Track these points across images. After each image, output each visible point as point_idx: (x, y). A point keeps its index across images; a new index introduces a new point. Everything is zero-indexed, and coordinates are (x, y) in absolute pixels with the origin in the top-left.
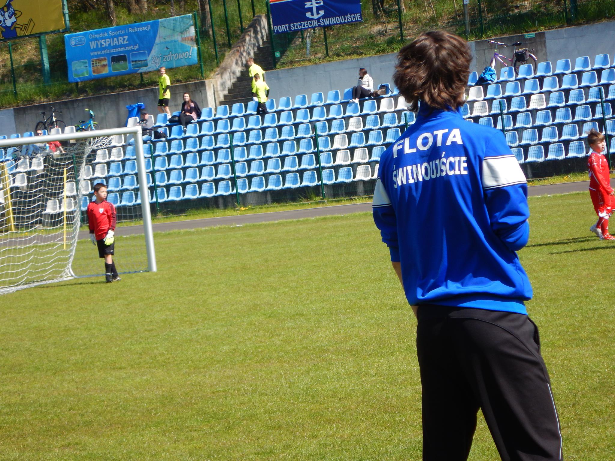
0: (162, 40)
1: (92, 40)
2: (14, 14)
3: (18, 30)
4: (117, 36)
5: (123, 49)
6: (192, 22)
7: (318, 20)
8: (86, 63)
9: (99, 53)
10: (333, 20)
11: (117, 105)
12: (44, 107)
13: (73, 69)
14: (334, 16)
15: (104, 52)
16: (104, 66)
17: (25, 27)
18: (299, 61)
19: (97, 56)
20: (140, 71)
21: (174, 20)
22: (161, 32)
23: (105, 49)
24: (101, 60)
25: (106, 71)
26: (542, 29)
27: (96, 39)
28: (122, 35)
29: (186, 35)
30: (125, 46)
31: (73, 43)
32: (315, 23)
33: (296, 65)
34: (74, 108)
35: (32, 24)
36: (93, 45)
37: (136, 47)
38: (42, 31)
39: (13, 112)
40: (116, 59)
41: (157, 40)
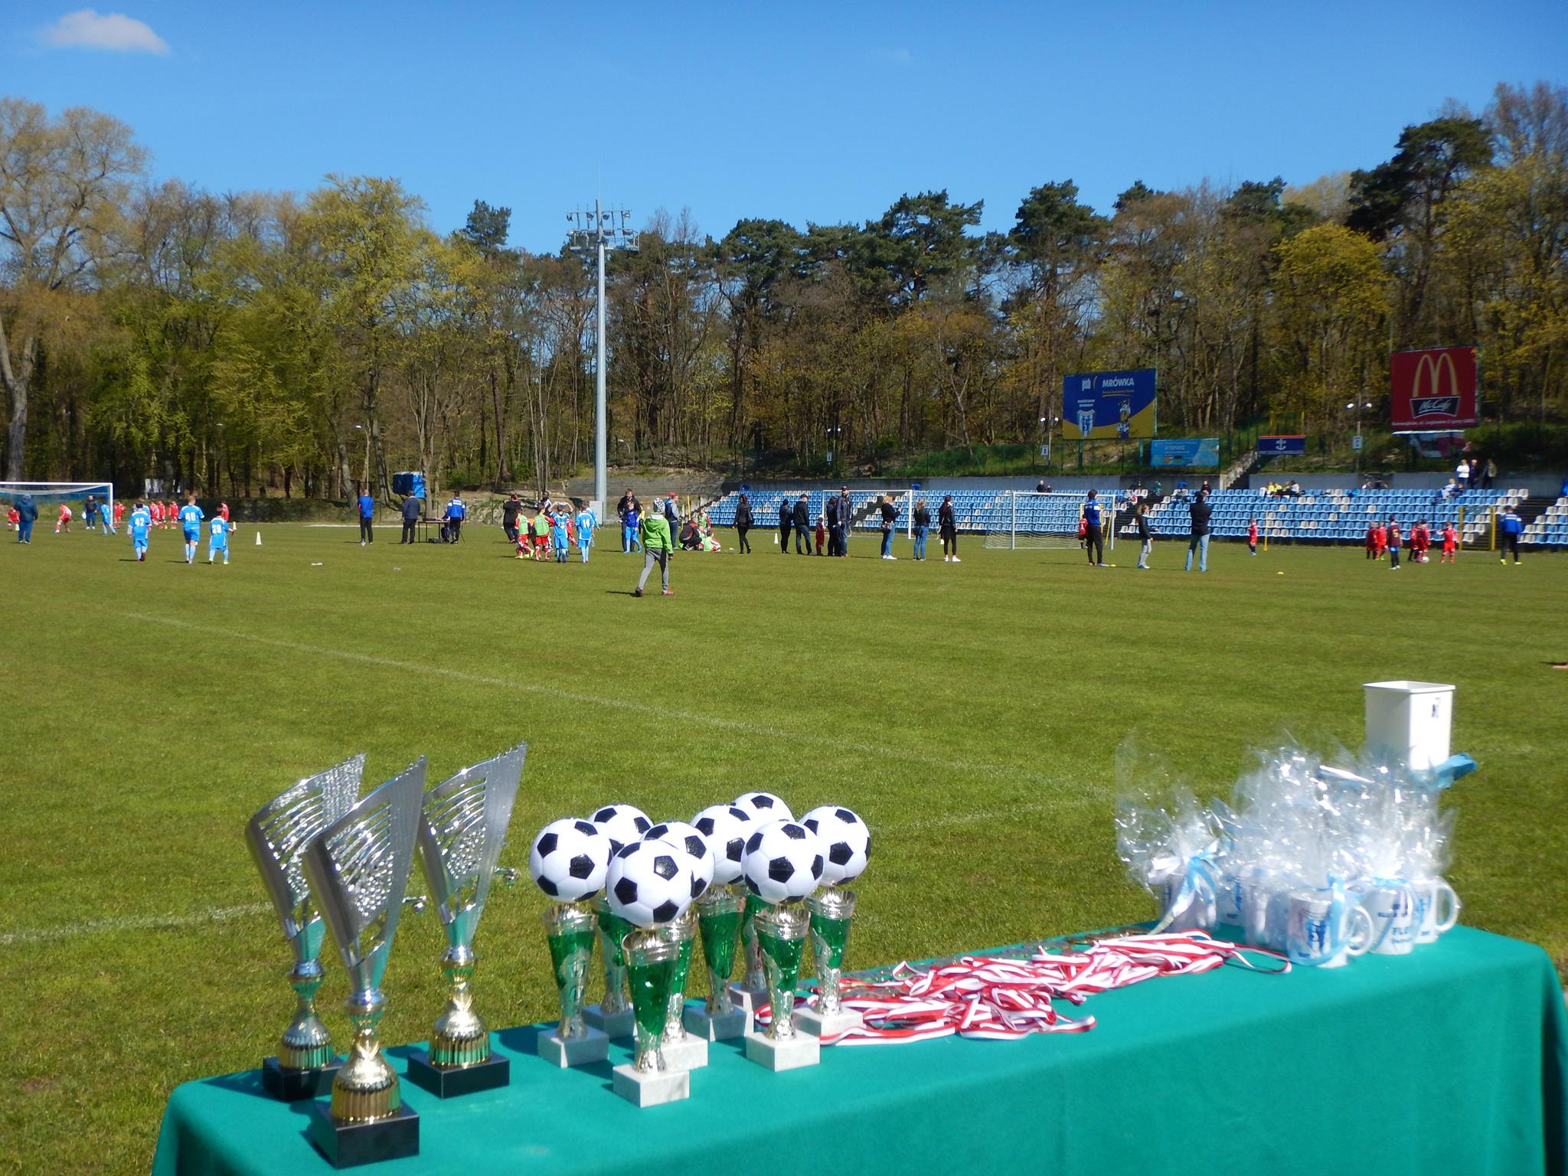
0: (1202, 450)
1: (1166, 445)
2: (1128, 425)
3: (1129, 434)
4: (1179, 445)
5: (1181, 452)
6: (1217, 443)
7: (1282, 451)
8: (1161, 457)
9: (1169, 453)
10: (1291, 452)
13: (1153, 459)
15: (1171, 453)
16: (1170, 460)
17: (1133, 433)
18: (1269, 471)
19: (1167, 454)
20: (1189, 465)
21: (1209, 440)
22: (1202, 447)
23: (1172, 451)
24: (1168, 457)
25: (1171, 463)
26: (1393, 472)
27: (1168, 445)
28: (1182, 445)
29: (1213, 449)
31: (1156, 445)
32: (1280, 452)
35: (1137, 432)
36: (1166, 448)
37: (1188, 452)
38: (1142, 436)
40: (1178, 457)
41: (1199, 450)
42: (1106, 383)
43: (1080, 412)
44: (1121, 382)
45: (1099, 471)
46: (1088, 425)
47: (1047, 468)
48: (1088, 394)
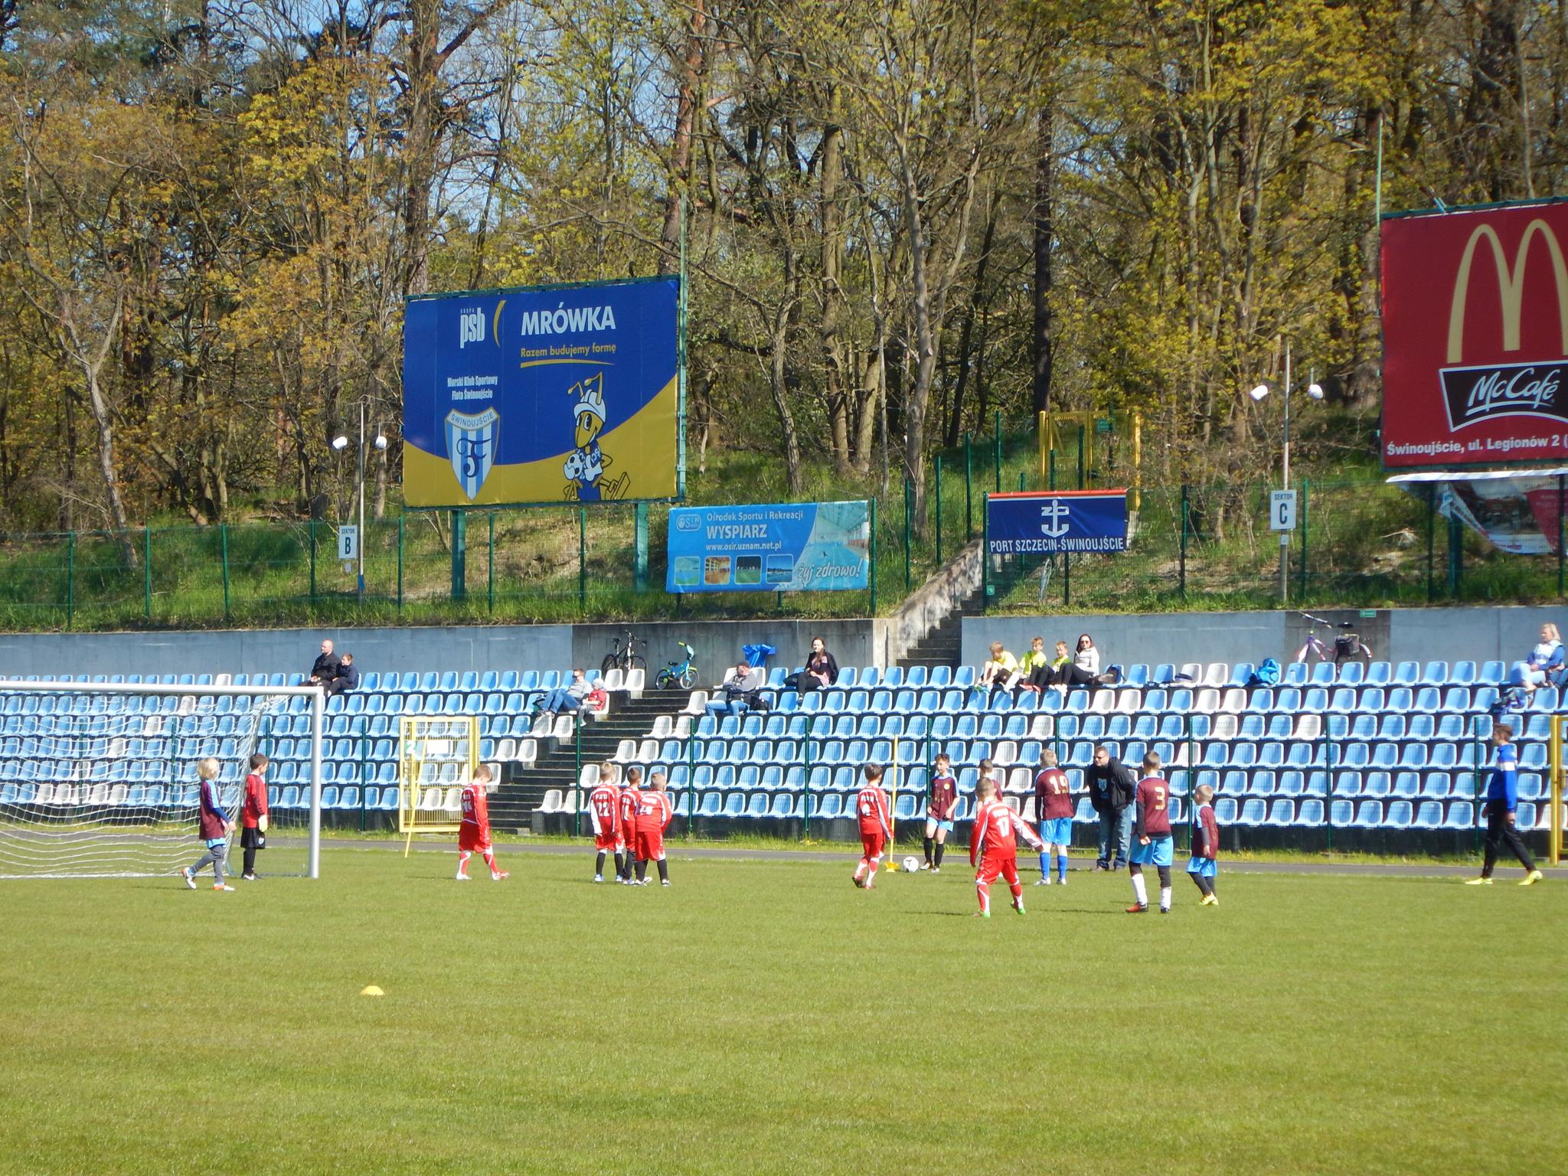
0: (819, 540)
1: (710, 524)
2: (600, 460)
3: (603, 489)
4: (751, 523)
5: (757, 546)
6: (866, 515)
7: (1059, 539)
8: (696, 562)
9: (720, 547)
10: (1081, 543)
11: (734, 641)
12: (620, 629)
13: (676, 570)
14: (1084, 536)
15: (727, 547)
16: (724, 571)
17: (615, 486)
18: (1022, 607)
19: (717, 552)
20: (777, 588)
21: (841, 507)
22: (819, 526)
23: (729, 541)
24: (719, 561)
25: (724, 581)
26: (1390, 605)
27: (717, 523)
28: (758, 522)
29: (855, 536)
30: (760, 541)
31: (681, 525)
32: (1053, 545)
33: (1016, 613)
34: (667, 639)
35: (626, 480)
36: (712, 532)
37: (778, 546)
38: (641, 496)
39: (571, 630)
40: (747, 562)
41: (811, 540)
42: (533, 323)
43: (454, 417)
44: (581, 319)
45: (510, 609)
46: (478, 459)
47: (353, 597)
48: (477, 359)
